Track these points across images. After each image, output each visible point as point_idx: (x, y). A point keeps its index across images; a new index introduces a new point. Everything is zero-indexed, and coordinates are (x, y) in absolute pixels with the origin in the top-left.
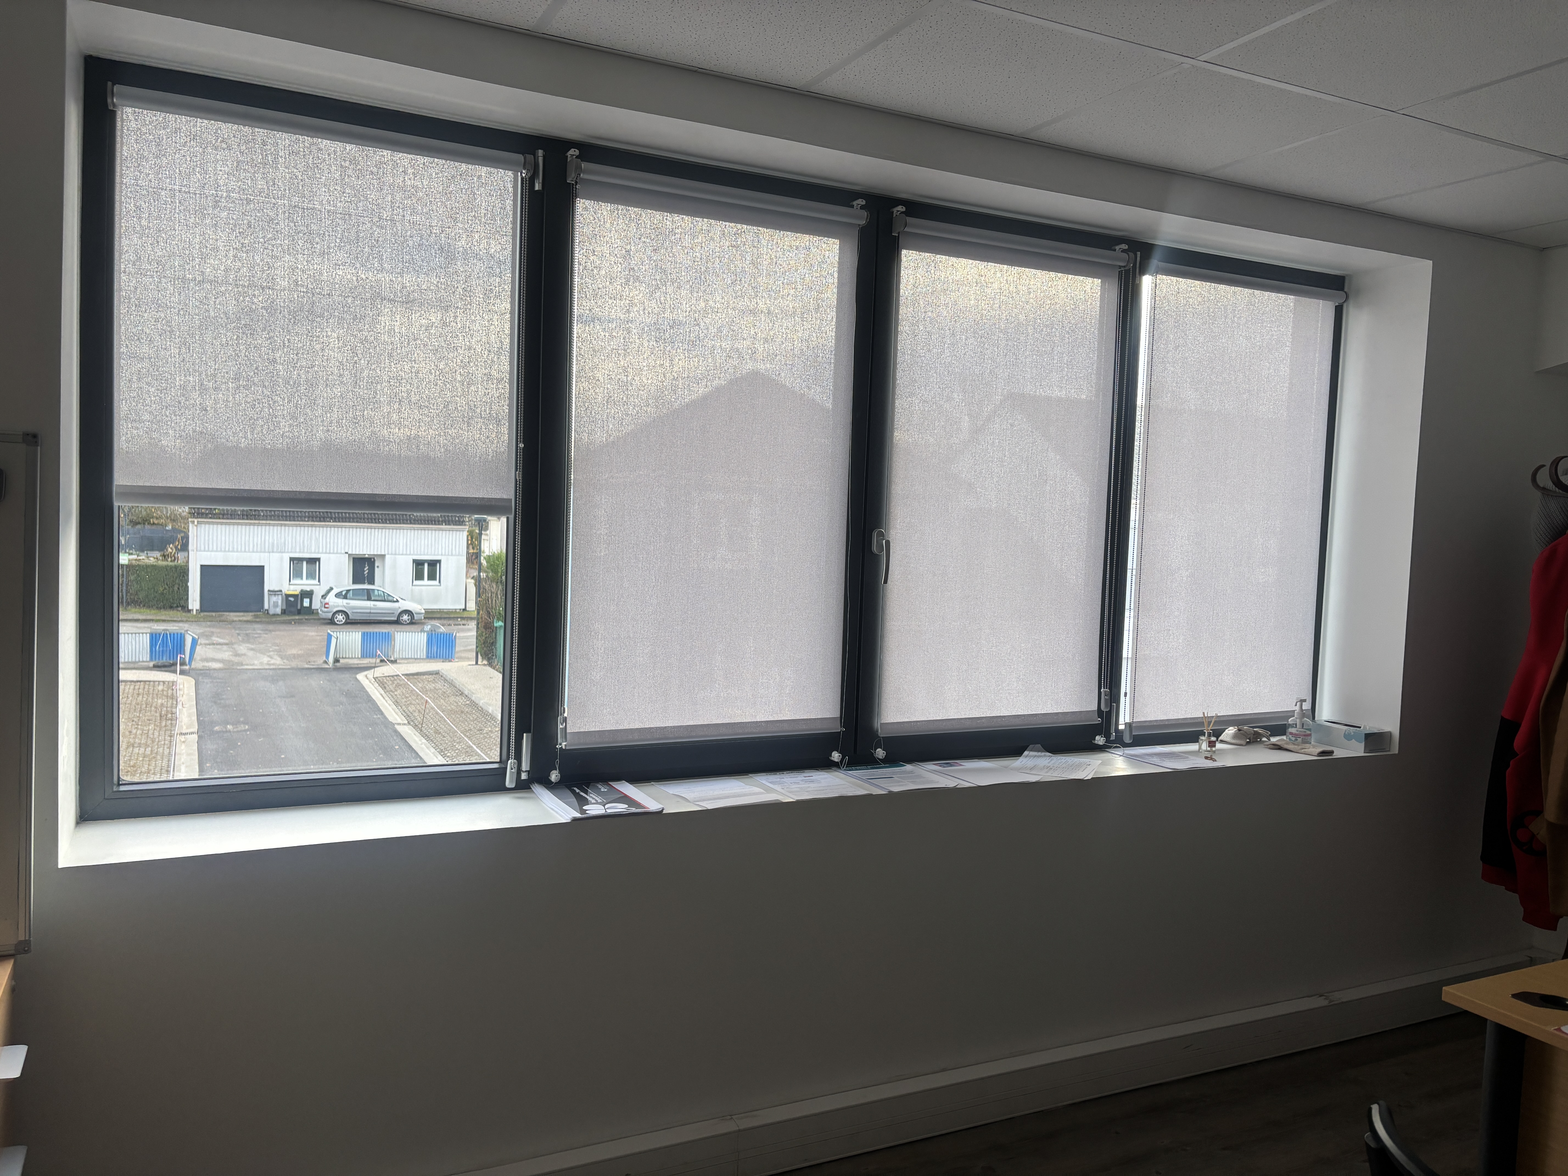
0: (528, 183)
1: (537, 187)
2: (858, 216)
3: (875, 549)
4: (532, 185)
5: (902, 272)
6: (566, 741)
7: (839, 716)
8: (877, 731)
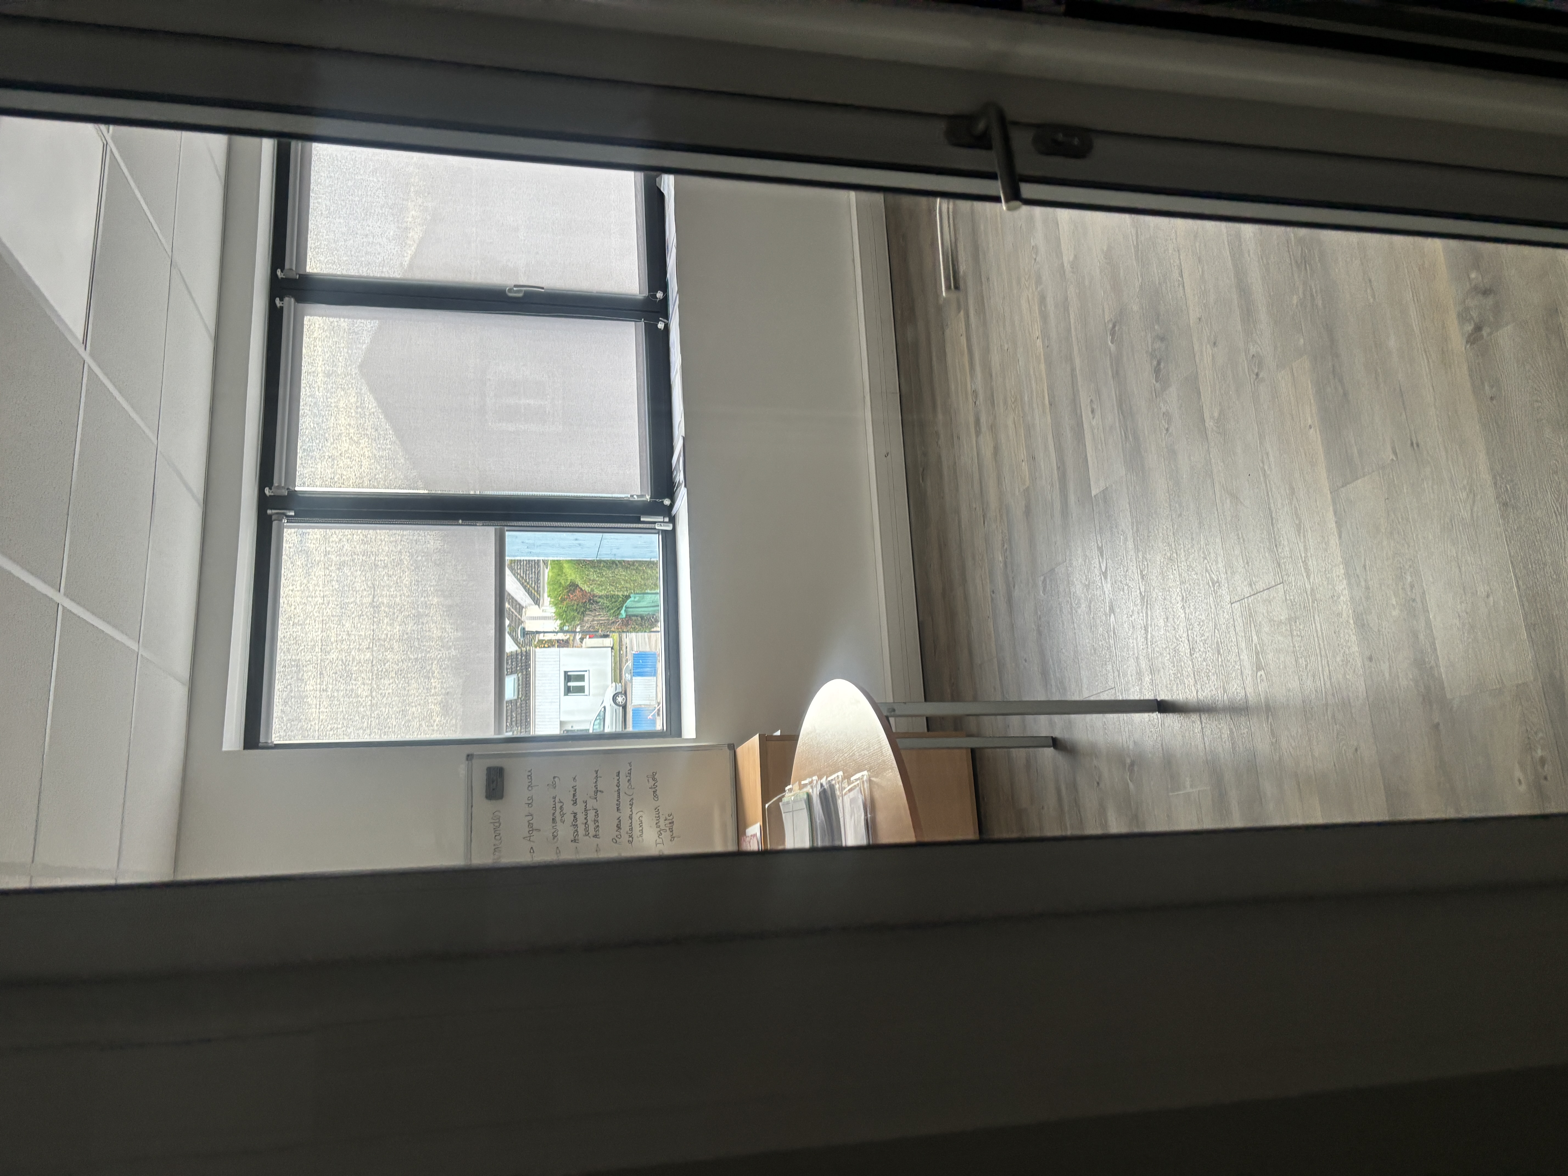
0: (290, 519)
1: (292, 513)
2: (288, 304)
3: (521, 295)
4: (291, 516)
5: (325, 272)
6: (645, 495)
7: (634, 323)
8: (645, 297)
